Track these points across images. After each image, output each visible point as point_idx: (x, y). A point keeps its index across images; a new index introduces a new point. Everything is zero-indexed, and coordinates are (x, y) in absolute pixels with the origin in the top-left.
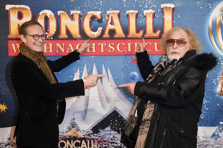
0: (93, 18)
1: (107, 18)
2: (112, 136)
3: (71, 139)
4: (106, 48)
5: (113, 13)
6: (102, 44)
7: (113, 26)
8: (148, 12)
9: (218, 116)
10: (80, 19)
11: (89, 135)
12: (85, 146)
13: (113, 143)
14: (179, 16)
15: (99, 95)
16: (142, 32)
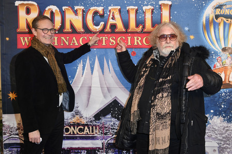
0: (96, 13)
1: (109, 13)
2: (112, 123)
3: (75, 125)
4: (107, 41)
5: (114, 9)
6: (104, 38)
7: (114, 21)
8: (147, 8)
9: (209, 105)
10: (83, 15)
11: (91, 122)
12: (88, 131)
13: (114, 129)
14: (176, 12)
15: (101, 85)
16: (141, 27)
